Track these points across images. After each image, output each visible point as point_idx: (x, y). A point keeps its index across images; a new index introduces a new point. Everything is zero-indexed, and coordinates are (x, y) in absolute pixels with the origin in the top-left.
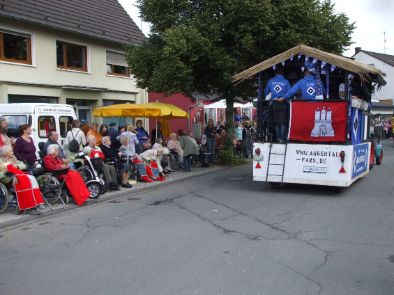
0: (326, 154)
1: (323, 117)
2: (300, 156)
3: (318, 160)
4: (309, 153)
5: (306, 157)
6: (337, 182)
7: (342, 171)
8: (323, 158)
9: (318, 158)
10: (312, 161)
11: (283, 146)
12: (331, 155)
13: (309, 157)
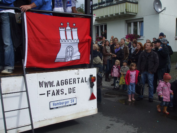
0: (75, 82)
1: (69, 37)
2: (44, 90)
3: (66, 91)
4: (55, 84)
5: (51, 89)
6: (87, 111)
7: (92, 97)
8: (71, 86)
9: (66, 88)
10: (60, 92)
11: (20, 79)
12: (80, 80)
13: (55, 88)
